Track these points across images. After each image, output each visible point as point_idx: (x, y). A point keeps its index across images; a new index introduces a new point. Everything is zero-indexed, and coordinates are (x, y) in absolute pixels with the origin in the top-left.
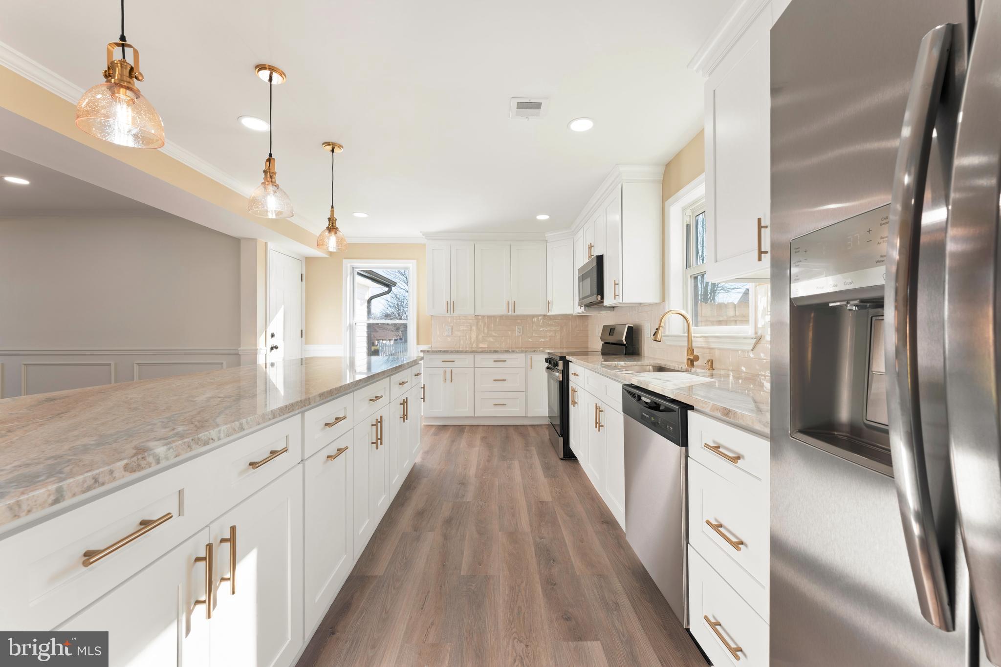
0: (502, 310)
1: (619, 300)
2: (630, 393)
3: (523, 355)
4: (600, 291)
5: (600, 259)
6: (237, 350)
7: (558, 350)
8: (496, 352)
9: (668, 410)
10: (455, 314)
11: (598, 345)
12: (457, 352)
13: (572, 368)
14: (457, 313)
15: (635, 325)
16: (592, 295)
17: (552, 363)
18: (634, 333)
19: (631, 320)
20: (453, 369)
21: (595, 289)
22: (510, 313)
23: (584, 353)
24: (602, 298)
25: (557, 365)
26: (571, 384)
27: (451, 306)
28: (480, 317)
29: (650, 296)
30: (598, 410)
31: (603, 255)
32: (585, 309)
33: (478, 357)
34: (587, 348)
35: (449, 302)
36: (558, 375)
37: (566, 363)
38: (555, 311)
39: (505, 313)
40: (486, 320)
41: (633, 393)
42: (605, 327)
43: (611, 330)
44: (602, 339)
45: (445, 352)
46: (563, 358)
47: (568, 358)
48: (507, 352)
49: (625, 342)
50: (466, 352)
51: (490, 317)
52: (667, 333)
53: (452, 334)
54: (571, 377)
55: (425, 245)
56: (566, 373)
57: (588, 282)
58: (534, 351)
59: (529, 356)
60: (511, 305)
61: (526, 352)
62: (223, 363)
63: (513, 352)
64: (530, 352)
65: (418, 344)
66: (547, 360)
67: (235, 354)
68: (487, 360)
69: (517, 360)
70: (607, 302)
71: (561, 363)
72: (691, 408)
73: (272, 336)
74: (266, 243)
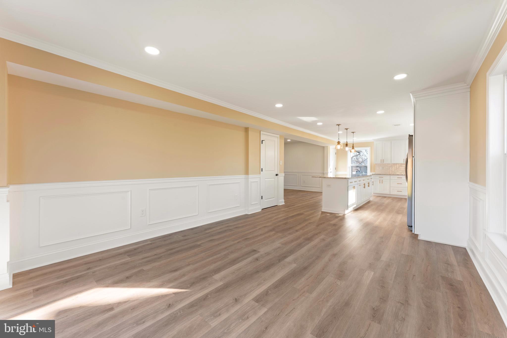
6: (324, 172)
10: (384, 163)
12: (384, 175)
20: (383, 180)
27: (382, 161)
33: (391, 176)
35: (382, 159)
45: (380, 174)
48: (402, 175)
50: (387, 175)
53: (383, 169)
55: (373, 142)
65: (371, 172)
73: (331, 169)
74: (330, 147)
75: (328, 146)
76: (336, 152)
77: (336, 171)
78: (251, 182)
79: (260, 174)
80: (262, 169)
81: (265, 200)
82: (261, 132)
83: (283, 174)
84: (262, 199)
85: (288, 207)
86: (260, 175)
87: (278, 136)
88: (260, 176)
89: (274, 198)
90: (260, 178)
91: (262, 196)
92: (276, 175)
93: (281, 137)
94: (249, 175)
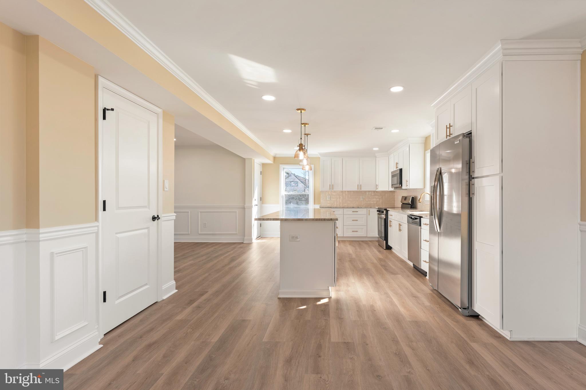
0: (355, 189)
1: (408, 187)
2: (409, 217)
3: (366, 209)
4: (401, 183)
5: (401, 170)
6: (244, 206)
7: (383, 207)
8: (353, 208)
9: (416, 219)
10: (333, 190)
11: (400, 204)
13: (389, 213)
14: (334, 190)
15: (415, 196)
16: (397, 184)
17: (380, 211)
18: (414, 199)
19: (413, 195)
21: (399, 182)
22: (359, 190)
23: (393, 208)
24: (402, 186)
25: (383, 212)
26: (389, 219)
27: (332, 187)
28: (344, 192)
29: (419, 186)
30: (400, 225)
31: (402, 169)
32: (394, 189)
33: (345, 210)
34: (395, 206)
35: (331, 185)
36: (383, 216)
37: (387, 211)
38: (380, 189)
39: (357, 190)
40: (347, 193)
41: (410, 217)
42: (403, 197)
43: (405, 198)
44: (401, 202)
46: (385, 209)
47: (388, 209)
48: (358, 208)
49: (410, 203)
50: (339, 208)
51: (348, 191)
52: (425, 200)
53: (330, 200)
54: (389, 217)
55: (320, 158)
56: (387, 215)
57: (395, 178)
58: (371, 207)
59: (368, 209)
60: (359, 186)
61: (367, 208)
62: (236, 212)
63: (361, 208)
64: (369, 208)
65: (314, 204)
66: (378, 211)
67: (243, 208)
68: (349, 211)
69: (363, 211)
70: (403, 187)
71: (385, 211)
72: (422, 217)
73: (255, 200)
74: (254, 160)
75: (252, 159)
76: (262, 171)
77: (262, 204)
78: (52, 254)
79: (97, 219)
80: (104, 202)
81: (117, 302)
82: (101, 80)
83: (173, 216)
84: (105, 300)
85: (191, 302)
86: (96, 224)
87: (159, 111)
88: (98, 226)
89: (146, 284)
90: (97, 233)
91: (105, 293)
92: (154, 218)
93: (167, 116)
94: (38, 227)
